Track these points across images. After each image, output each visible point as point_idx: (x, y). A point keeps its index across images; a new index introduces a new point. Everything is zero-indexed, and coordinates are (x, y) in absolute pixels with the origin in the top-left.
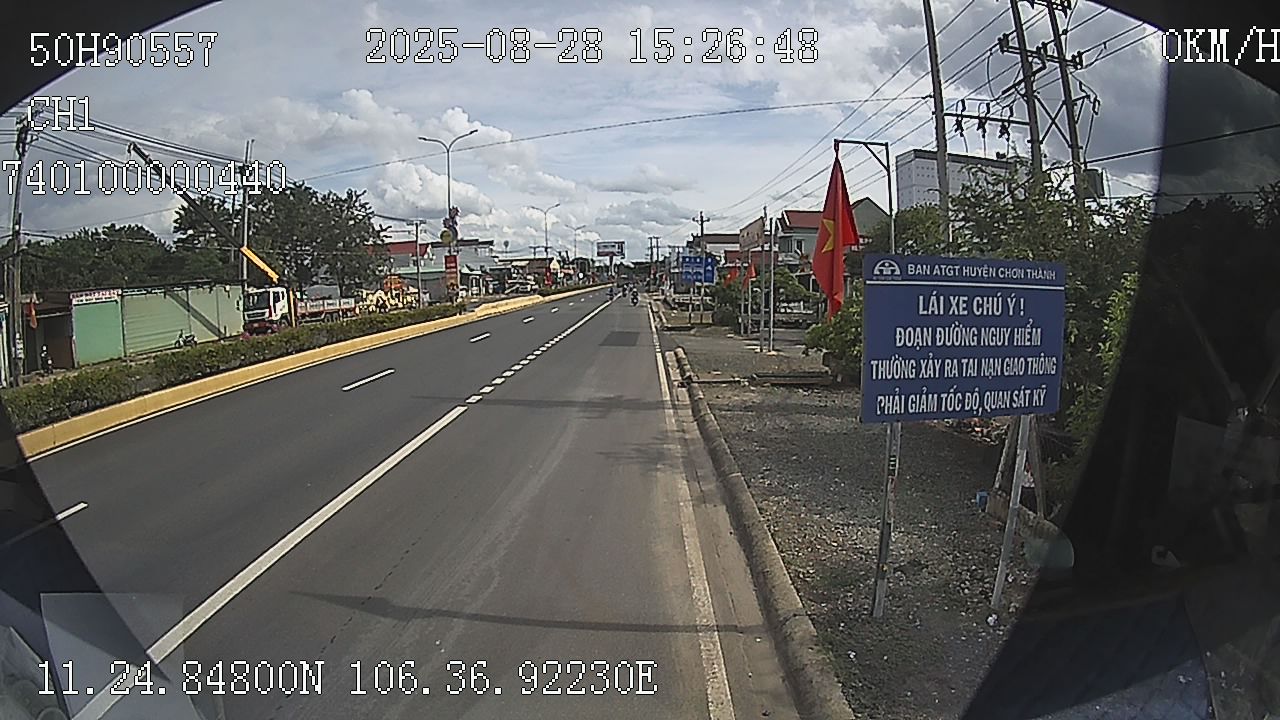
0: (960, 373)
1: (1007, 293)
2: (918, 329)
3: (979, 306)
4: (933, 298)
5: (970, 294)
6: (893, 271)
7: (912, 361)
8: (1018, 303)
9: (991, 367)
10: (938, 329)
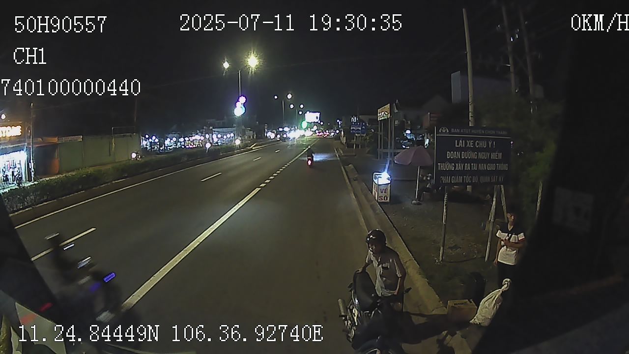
0: (471, 168)
1: (488, 139)
2: (455, 152)
3: (478, 144)
4: (461, 141)
5: (475, 139)
6: (446, 131)
7: (453, 164)
8: (493, 143)
9: (483, 167)
10: (463, 152)
